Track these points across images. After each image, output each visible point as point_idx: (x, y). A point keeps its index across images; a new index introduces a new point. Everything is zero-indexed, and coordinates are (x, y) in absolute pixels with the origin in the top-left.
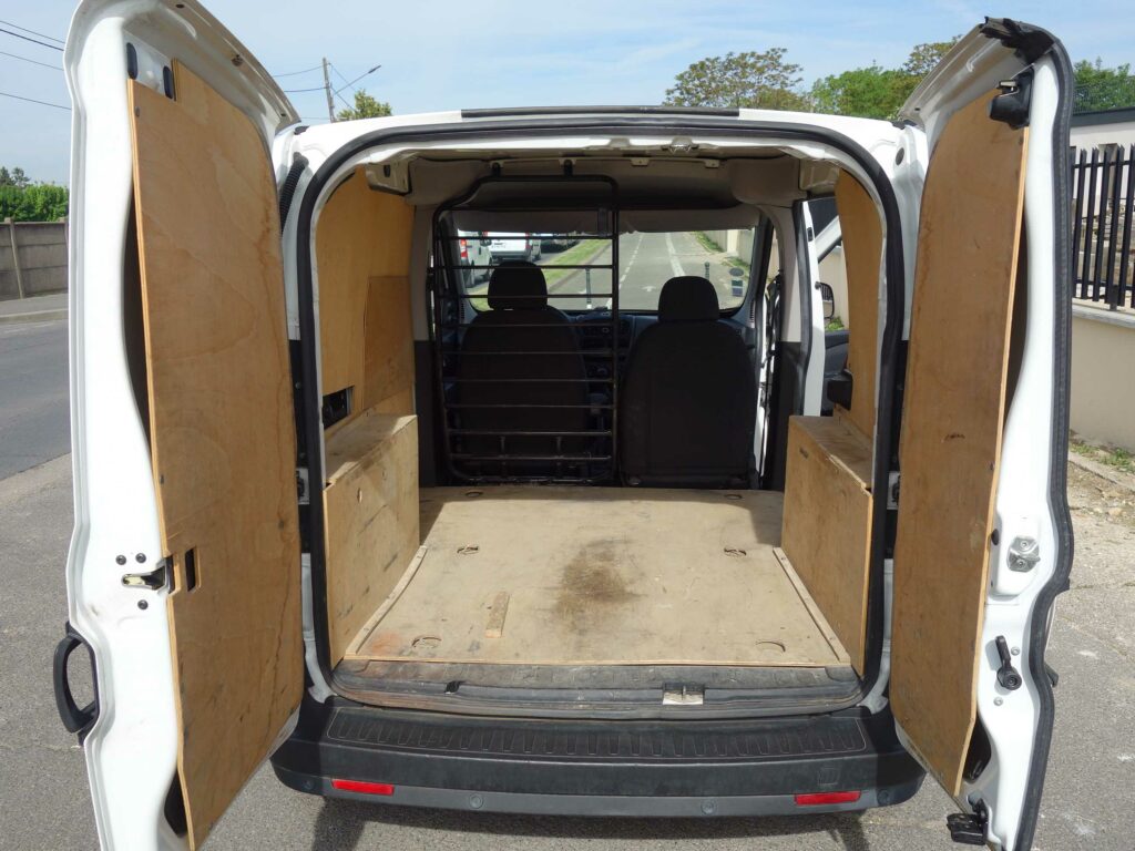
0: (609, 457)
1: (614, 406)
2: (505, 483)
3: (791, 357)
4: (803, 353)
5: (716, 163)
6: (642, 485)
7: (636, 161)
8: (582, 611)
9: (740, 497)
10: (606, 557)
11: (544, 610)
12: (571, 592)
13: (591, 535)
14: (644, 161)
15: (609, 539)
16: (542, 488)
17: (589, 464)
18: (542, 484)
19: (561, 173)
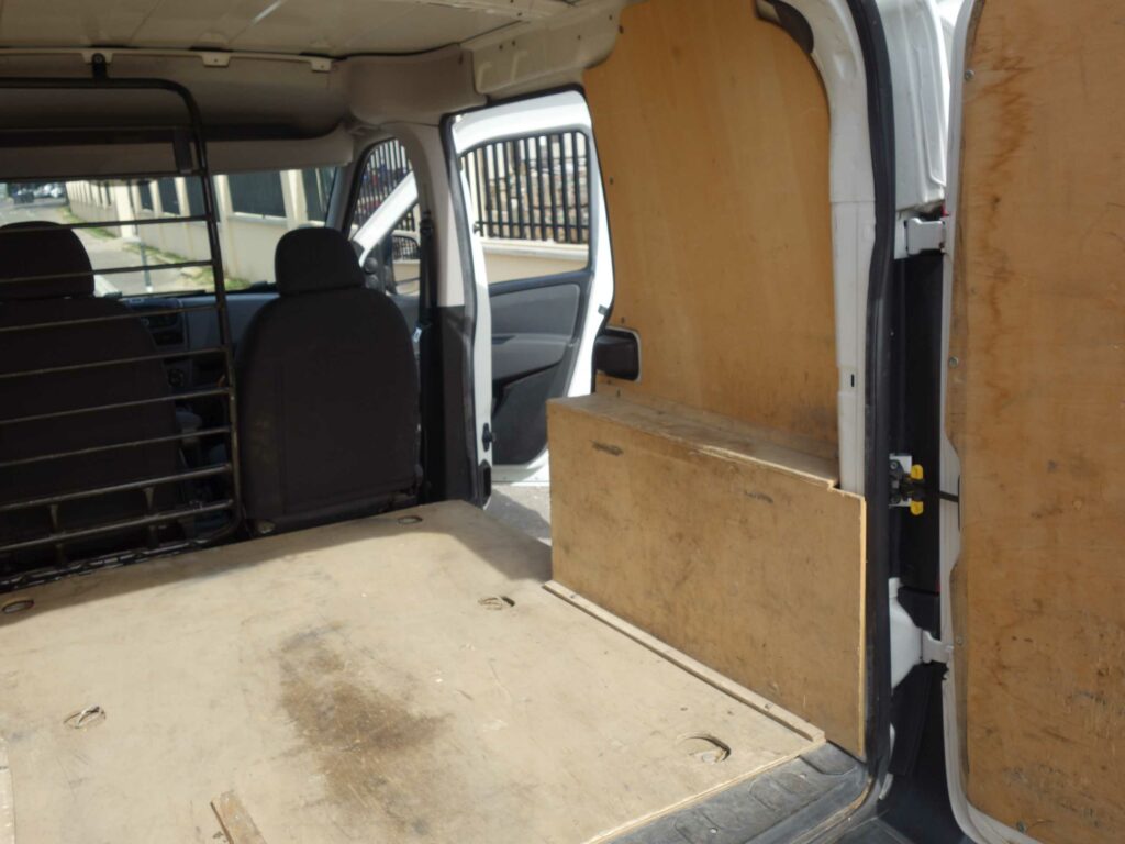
0: (230, 501)
1: (233, 427)
2: (64, 575)
3: (454, 325)
4: (468, 318)
5: (326, 64)
6: (279, 530)
7: (209, 58)
8: (384, 782)
9: (419, 519)
10: (328, 663)
11: (318, 802)
12: (331, 748)
13: (274, 632)
14: (222, 58)
15: (307, 631)
16: (130, 569)
17: (200, 518)
18: (127, 563)
19: (90, 75)
